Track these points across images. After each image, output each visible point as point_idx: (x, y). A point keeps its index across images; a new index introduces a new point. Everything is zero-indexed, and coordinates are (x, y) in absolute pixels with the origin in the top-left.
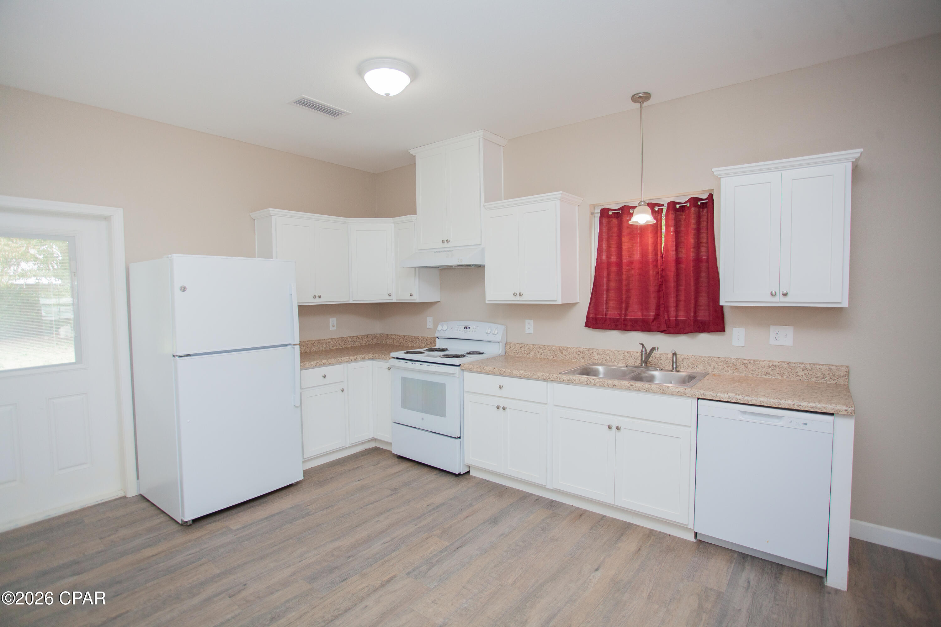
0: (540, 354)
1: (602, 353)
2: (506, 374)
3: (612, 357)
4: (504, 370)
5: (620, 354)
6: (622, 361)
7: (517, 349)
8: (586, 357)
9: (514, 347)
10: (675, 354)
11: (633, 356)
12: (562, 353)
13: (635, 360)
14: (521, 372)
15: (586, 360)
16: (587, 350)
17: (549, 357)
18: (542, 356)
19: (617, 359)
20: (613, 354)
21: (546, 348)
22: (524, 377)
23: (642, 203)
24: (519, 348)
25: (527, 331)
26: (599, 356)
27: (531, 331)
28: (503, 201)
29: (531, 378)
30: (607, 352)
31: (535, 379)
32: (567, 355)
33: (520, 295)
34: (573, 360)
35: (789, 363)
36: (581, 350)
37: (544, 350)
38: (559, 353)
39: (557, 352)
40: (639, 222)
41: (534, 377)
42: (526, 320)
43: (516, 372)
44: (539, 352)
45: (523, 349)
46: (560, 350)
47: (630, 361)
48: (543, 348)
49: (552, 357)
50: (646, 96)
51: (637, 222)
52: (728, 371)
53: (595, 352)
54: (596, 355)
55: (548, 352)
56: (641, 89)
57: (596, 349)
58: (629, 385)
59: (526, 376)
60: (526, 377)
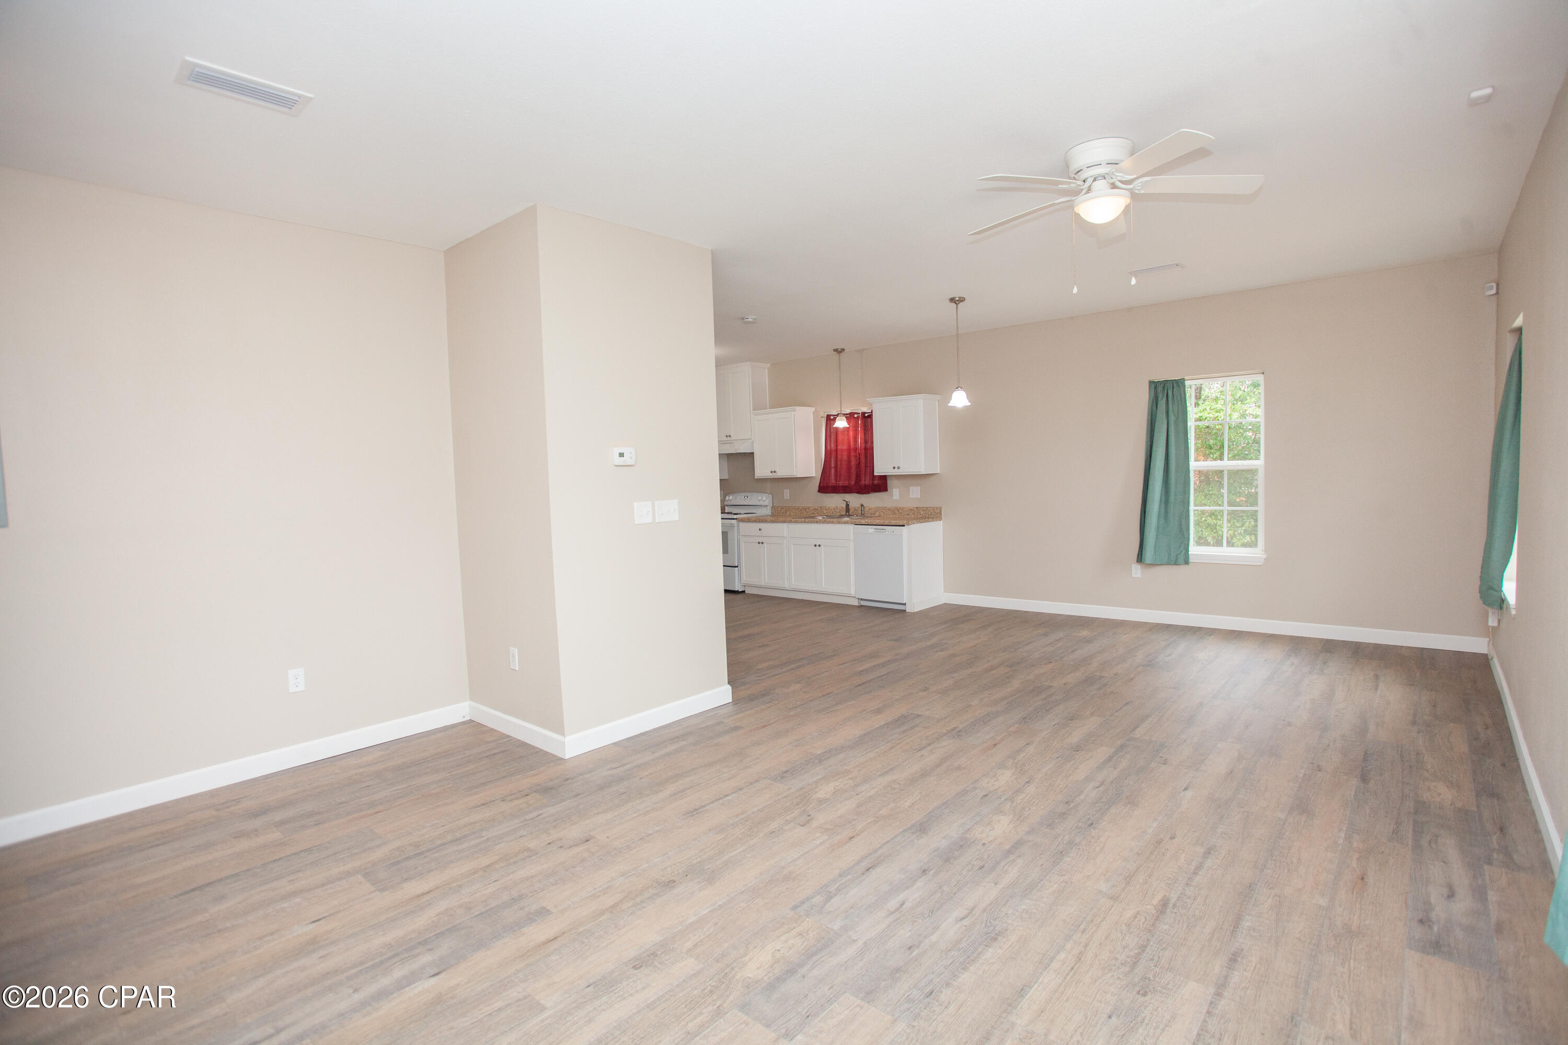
1: (828, 509)
5: (833, 507)
10: (862, 505)
13: (840, 510)
15: (814, 510)
16: (820, 508)
19: (831, 510)
20: (830, 507)
23: (841, 414)
25: (785, 497)
28: (768, 410)
30: (826, 506)
33: (775, 472)
34: (806, 510)
35: (917, 508)
36: (816, 508)
37: (795, 510)
39: (800, 506)
40: (840, 426)
42: (785, 490)
46: (802, 505)
50: (842, 351)
52: (890, 515)
53: (824, 508)
55: (794, 506)
57: (823, 505)
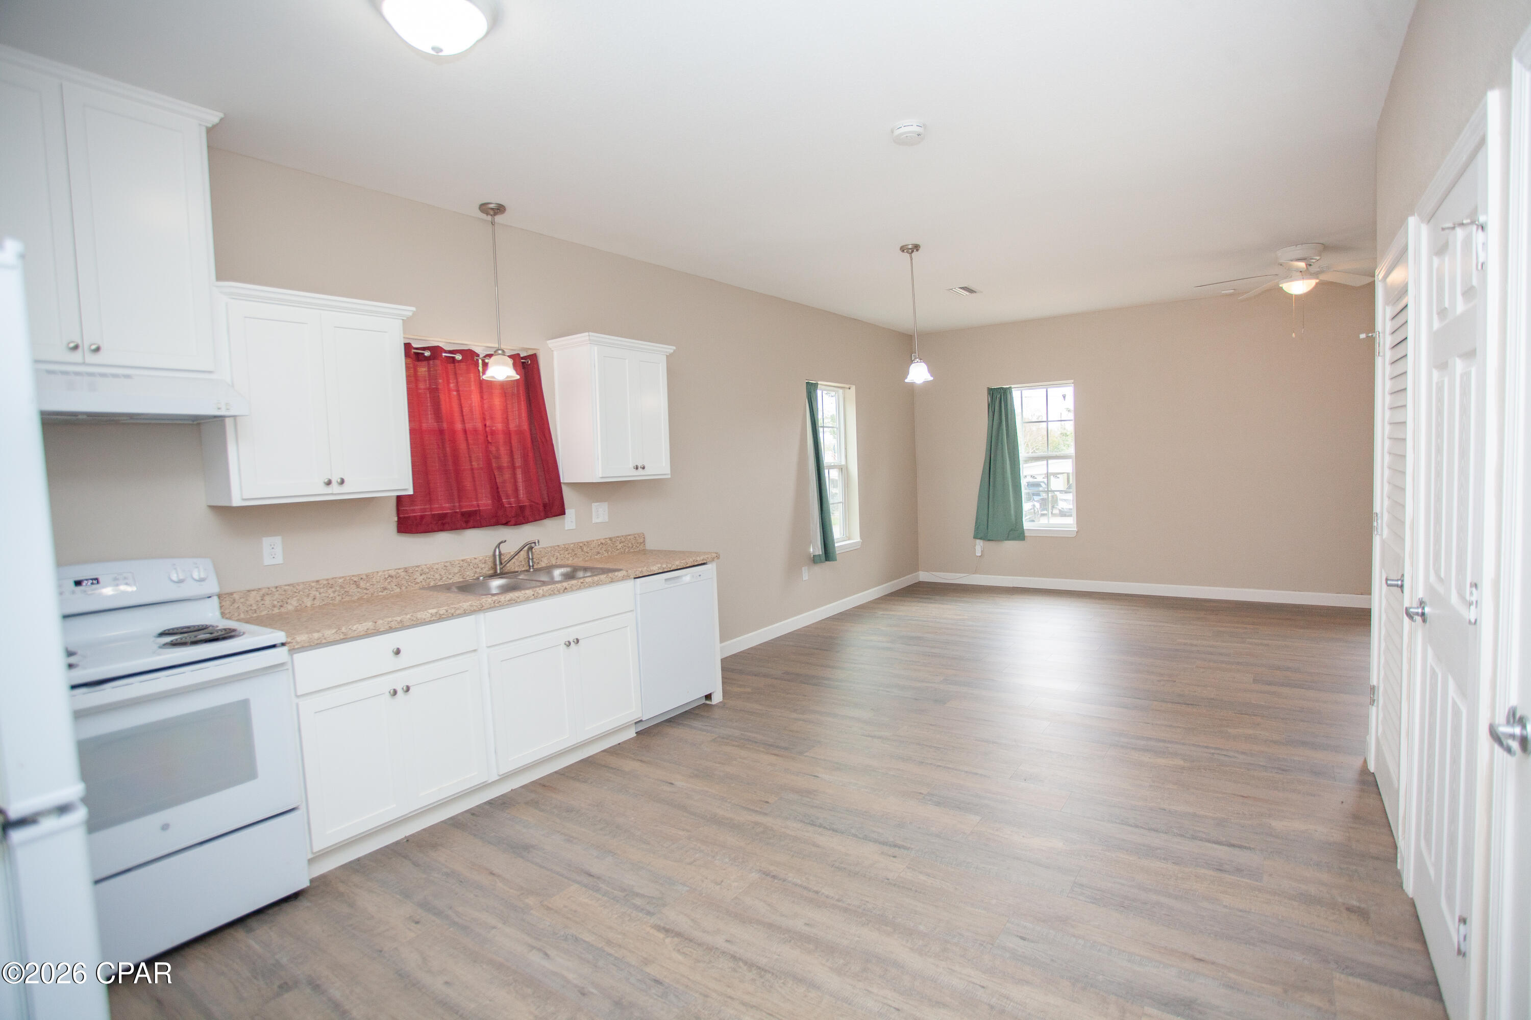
0: (311, 598)
1: (427, 570)
2: (405, 625)
3: (443, 572)
4: (399, 619)
5: (454, 566)
6: (458, 575)
7: (251, 601)
8: (404, 582)
9: (242, 600)
11: (471, 564)
12: (358, 587)
13: (474, 569)
14: (434, 611)
15: (404, 588)
16: (403, 570)
17: (333, 599)
18: (317, 603)
19: (450, 574)
20: (444, 568)
21: (324, 585)
22: (440, 618)
23: (500, 352)
24: (259, 599)
25: (268, 561)
26: (424, 576)
27: (279, 560)
29: (453, 616)
30: (435, 567)
31: (460, 616)
32: (368, 588)
34: (380, 594)
36: (392, 573)
37: (319, 589)
38: (353, 589)
39: (349, 587)
40: (496, 377)
41: (458, 612)
42: (264, 539)
43: (425, 615)
44: (308, 596)
45: (267, 598)
46: (355, 581)
47: (468, 573)
48: (318, 586)
49: (338, 598)
50: (500, 209)
51: (493, 377)
53: (417, 571)
54: (419, 575)
55: (330, 591)
56: (494, 199)
57: (416, 566)
58: (579, 583)
59: (443, 616)
60: (443, 618)
